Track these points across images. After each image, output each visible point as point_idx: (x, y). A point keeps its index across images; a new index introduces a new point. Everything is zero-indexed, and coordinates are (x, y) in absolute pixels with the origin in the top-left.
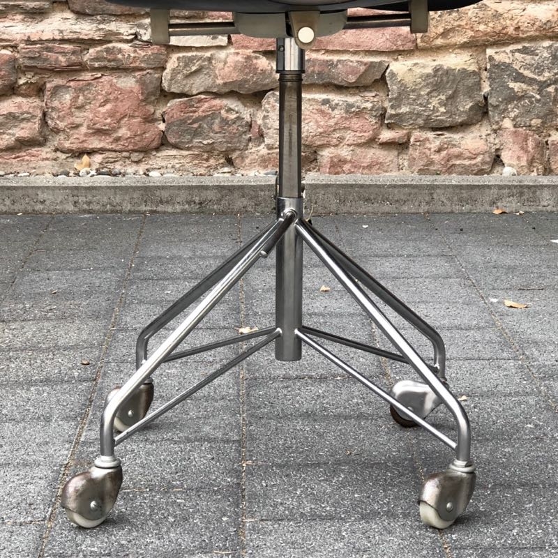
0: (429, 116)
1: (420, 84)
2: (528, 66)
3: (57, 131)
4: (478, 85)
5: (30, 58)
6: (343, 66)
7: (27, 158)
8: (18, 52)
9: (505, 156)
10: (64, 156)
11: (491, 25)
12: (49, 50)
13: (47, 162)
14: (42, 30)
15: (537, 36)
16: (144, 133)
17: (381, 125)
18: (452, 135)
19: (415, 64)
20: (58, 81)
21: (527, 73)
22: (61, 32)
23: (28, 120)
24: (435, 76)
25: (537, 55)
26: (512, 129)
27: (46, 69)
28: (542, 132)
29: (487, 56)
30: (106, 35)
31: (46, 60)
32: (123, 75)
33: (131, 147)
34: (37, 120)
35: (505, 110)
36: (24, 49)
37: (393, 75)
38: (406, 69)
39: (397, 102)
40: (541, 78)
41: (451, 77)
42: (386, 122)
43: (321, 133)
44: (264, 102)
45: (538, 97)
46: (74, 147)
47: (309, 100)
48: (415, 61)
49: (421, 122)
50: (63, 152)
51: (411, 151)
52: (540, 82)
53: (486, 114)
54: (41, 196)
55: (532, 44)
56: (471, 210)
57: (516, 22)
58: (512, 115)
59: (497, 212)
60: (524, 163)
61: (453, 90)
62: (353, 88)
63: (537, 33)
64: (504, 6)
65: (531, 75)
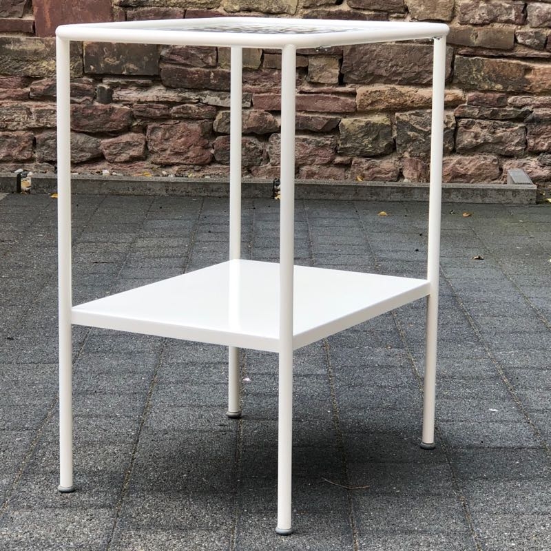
0: (362, 149)
1: (358, 131)
2: (418, 123)
3: (153, 152)
4: (391, 133)
5: (139, 111)
6: (315, 120)
7: (136, 167)
8: (133, 108)
9: (405, 173)
10: (157, 167)
11: (398, 99)
12: (150, 107)
13: (147, 170)
14: (147, 95)
16: (202, 155)
17: (336, 154)
18: (375, 161)
19: (355, 120)
20: (154, 124)
21: (417, 127)
22: (157, 97)
23: (137, 146)
24: (366, 127)
26: (409, 158)
27: (147, 118)
29: (396, 117)
30: (182, 100)
31: (148, 113)
32: (191, 122)
33: (194, 162)
34: (142, 146)
35: (405, 147)
36: (136, 106)
37: (343, 125)
38: (350, 123)
39: (345, 140)
40: (426, 130)
41: (375, 128)
42: (338, 152)
43: (301, 157)
44: (270, 139)
45: (424, 140)
46: (163, 161)
49: (358, 152)
50: (156, 164)
51: (352, 169)
53: (394, 149)
54: (149, 186)
55: (422, 111)
57: (412, 98)
58: (410, 150)
60: (415, 177)
61: (377, 135)
62: (320, 132)
63: (423, 105)
64: (405, 89)
65: (420, 128)
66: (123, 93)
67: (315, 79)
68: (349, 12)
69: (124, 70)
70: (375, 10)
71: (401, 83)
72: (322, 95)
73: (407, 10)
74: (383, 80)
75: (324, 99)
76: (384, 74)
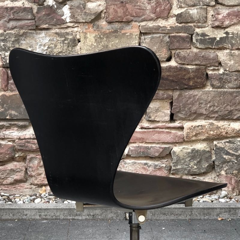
0: (190, 170)
1: (186, 156)
2: (231, 149)
3: (31, 176)
4: (211, 157)
5: (20, 146)
6: (153, 149)
7: (19, 188)
8: (15, 143)
10: (34, 187)
11: (215, 131)
12: (28, 142)
13: (27, 189)
14: (25, 134)
15: (235, 136)
17: (169, 173)
18: (199, 178)
19: (184, 148)
20: (32, 155)
21: (231, 151)
22: (33, 135)
23: (19, 172)
24: (192, 153)
25: (235, 144)
26: (225, 175)
27: (27, 151)
28: (238, 176)
29: (214, 145)
31: (27, 147)
34: (23, 172)
35: (222, 167)
36: (18, 142)
37: (174, 152)
38: (179, 150)
39: (176, 163)
40: (237, 154)
41: (199, 153)
42: (171, 172)
45: (236, 161)
46: (39, 183)
47: (139, 163)
48: (184, 147)
49: (186, 172)
50: (34, 185)
52: (237, 155)
53: (214, 168)
54: (25, 213)
55: (233, 139)
56: (208, 218)
57: (226, 130)
58: (225, 169)
59: (219, 219)
60: (230, 189)
61: (200, 159)
62: (157, 158)
63: (235, 135)
64: (221, 124)
65: (233, 153)
66: (7, 132)
67: (152, 118)
68: (176, 67)
69: (7, 116)
70: (196, 65)
71: (217, 119)
72: (158, 130)
73: (220, 64)
74: (204, 117)
75: (159, 133)
76: (204, 113)
